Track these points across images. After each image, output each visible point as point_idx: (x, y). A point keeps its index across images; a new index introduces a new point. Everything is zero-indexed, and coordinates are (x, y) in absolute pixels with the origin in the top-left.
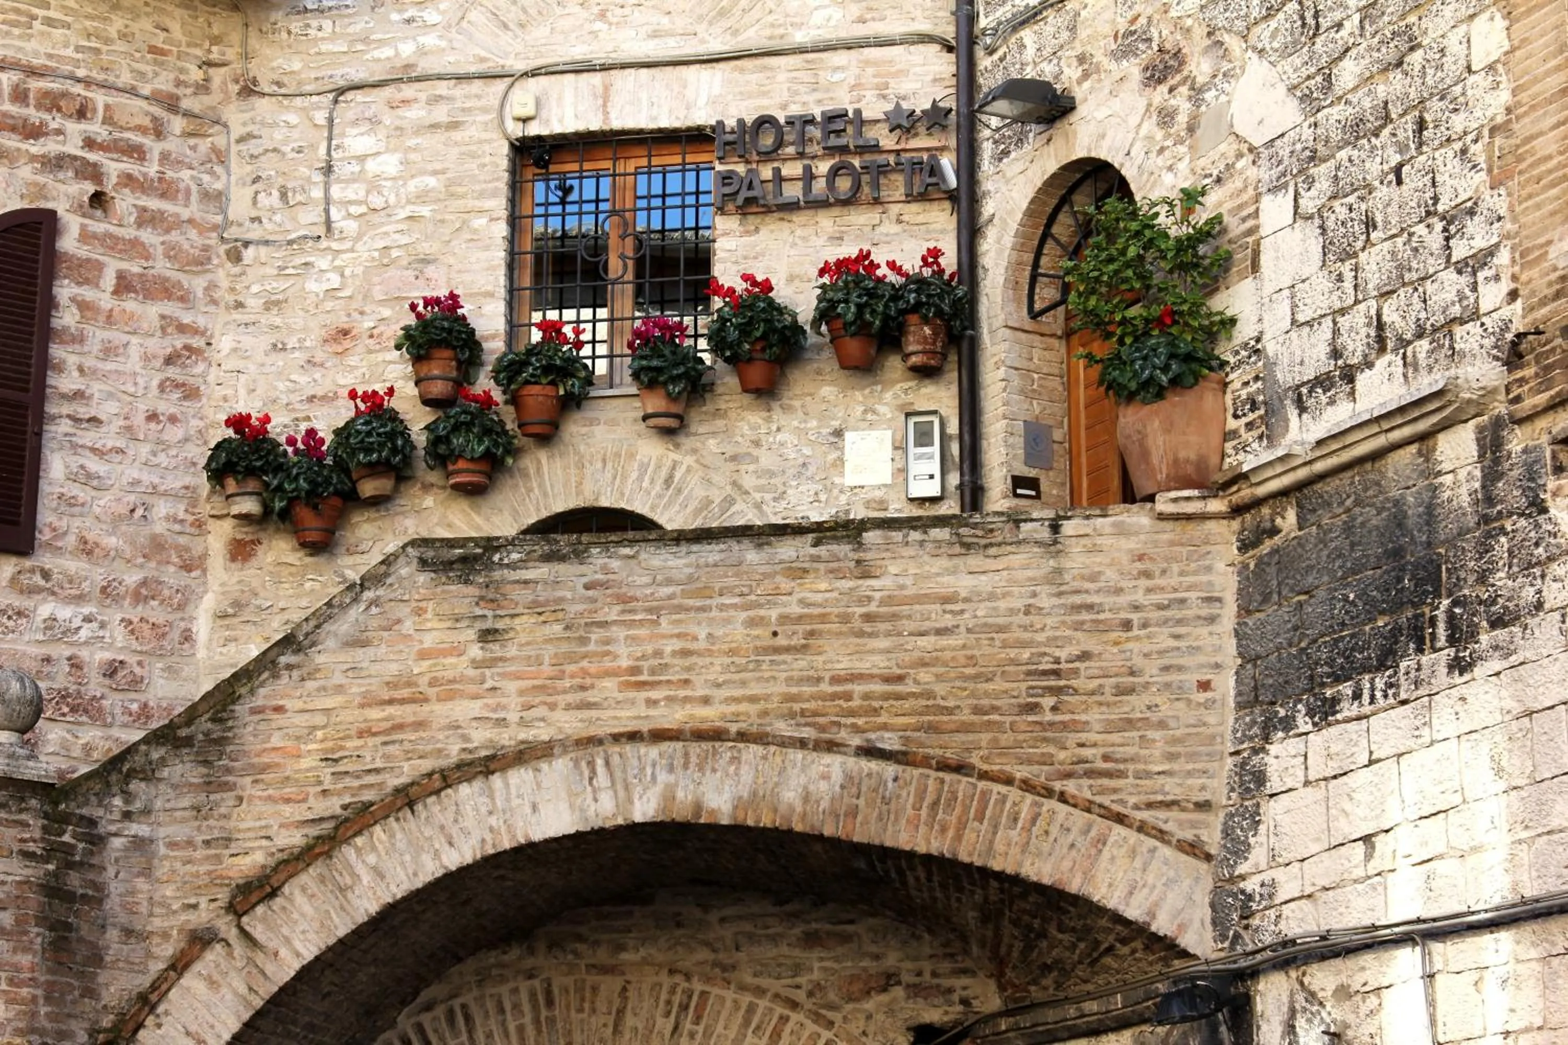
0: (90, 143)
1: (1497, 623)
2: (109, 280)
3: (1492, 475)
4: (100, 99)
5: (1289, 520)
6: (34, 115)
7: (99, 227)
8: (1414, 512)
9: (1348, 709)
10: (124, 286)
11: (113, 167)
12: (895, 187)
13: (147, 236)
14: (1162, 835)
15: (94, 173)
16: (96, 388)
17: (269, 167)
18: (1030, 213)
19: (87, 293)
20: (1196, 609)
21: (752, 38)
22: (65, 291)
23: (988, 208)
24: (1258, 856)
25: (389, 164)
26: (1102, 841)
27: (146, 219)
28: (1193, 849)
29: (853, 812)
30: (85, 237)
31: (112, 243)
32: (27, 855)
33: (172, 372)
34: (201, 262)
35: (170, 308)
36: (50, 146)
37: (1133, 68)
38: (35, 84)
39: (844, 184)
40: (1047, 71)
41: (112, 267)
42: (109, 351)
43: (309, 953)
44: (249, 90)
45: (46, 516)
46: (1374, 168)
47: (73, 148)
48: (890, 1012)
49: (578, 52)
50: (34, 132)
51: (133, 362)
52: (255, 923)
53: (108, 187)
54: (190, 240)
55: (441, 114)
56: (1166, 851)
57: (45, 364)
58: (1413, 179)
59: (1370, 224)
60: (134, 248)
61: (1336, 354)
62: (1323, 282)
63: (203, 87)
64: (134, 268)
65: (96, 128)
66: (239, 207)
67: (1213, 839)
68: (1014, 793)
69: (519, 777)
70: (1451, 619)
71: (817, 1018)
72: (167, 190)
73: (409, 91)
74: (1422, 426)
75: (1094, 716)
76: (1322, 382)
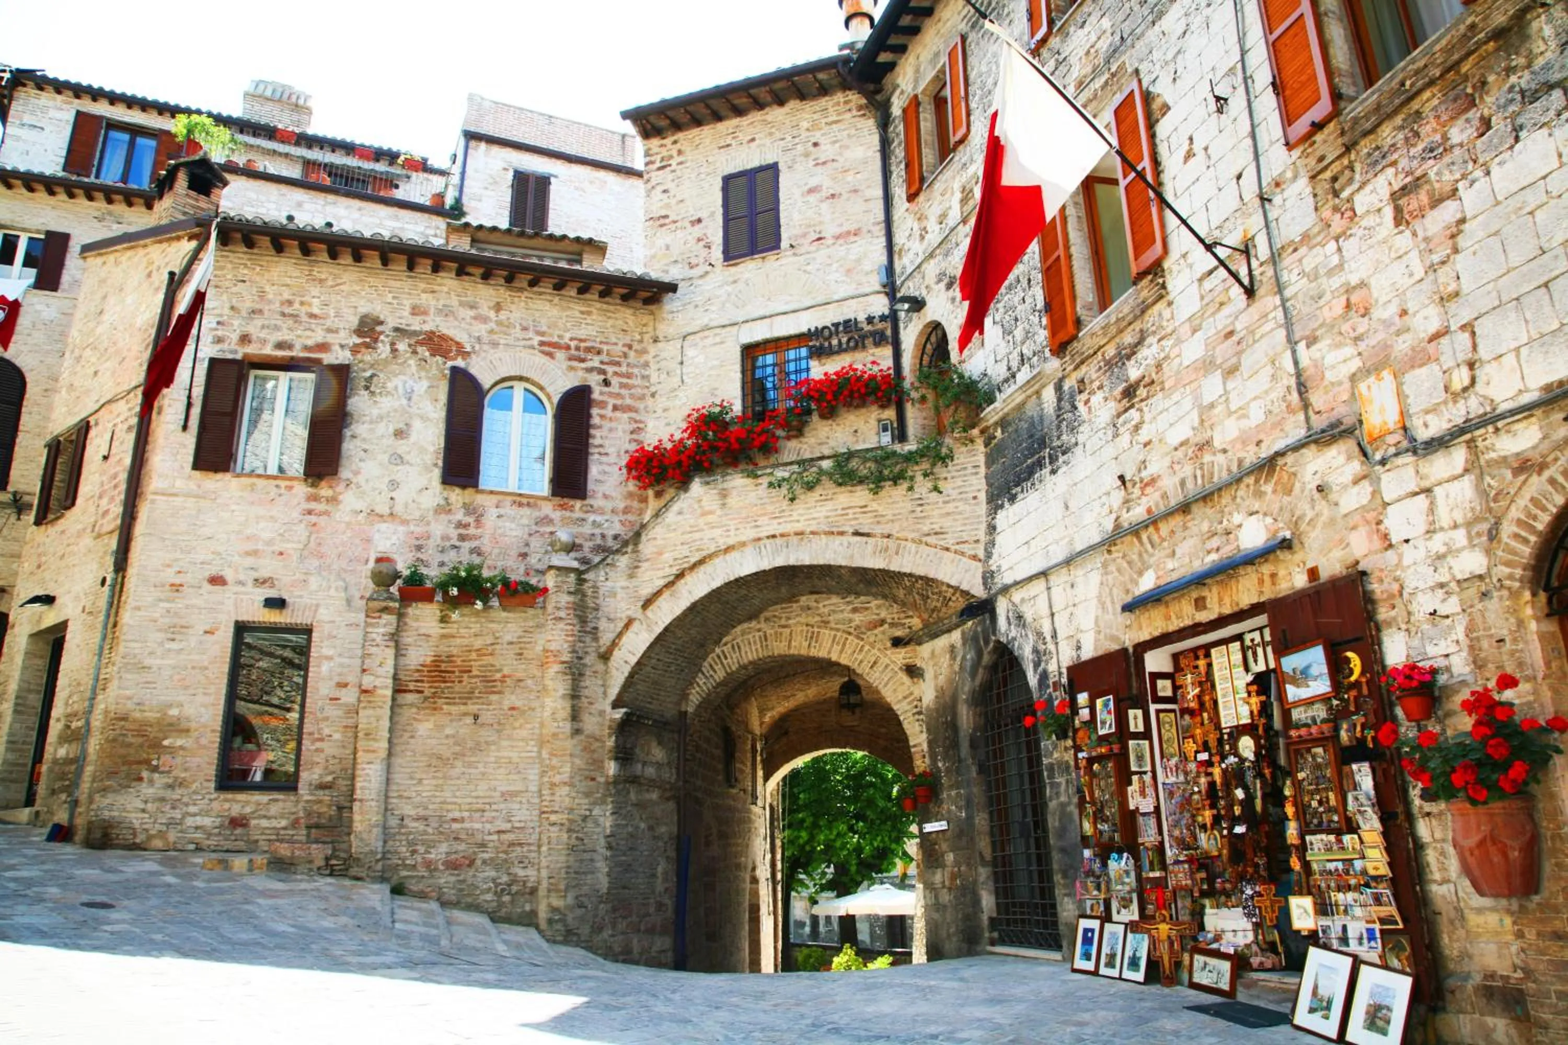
0: (602, 363)
1: (1064, 453)
2: (610, 407)
3: (1060, 400)
4: (605, 348)
5: (999, 434)
6: (582, 355)
7: (606, 389)
8: (1036, 419)
9: (1020, 496)
10: (615, 408)
11: (610, 369)
12: (869, 341)
13: (624, 392)
14: (963, 554)
15: (603, 372)
16: (607, 443)
17: (663, 364)
18: (916, 345)
19: (603, 412)
20: (970, 470)
21: (820, 299)
22: (595, 411)
23: (903, 346)
24: (995, 557)
25: (701, 359)
26: (941, 558)
27: (622, 386)
28: (974, 557)
29: (852, 557)
30: (601, 393)
31: (611, 394)
32: (570, 593)
33: (634, 436)
34: (642, 398)
35: (633, 415)
36: (589, 364)
37: (942, 285)
38: (583, 345)
39: (852, 344)
40: (917, 294)
41: (611, 402)
42: (611, 430)
43: (667, 621)
44: (656, 341)
45: (591, 486)
46: (1017, 299)
47: (596, 363)
48: (883, 633)
49: (762, 313)
50: (583, 360)
51: (620, 433)
52: (649, 612)
53: (609, 376)
54: (639, 391)
55: (718, 339)
56: (965, 560)
57: (588, 436)
58: (1029, 300)
59: (1016, 320)
60: (618, 395)
61: (1009, 369)
62: (1003, 344)
63: (641, 341)
64: (619, 402)
65: (604, 357)
66: (654, 379)
67: (981, 554)
68: (909, 544)
69: (734, 555)
70: (1050, 456)
71: (858, 637)
72: (629, 376)
73: (706, 333)
74: (1036, 387)
75: (936, 512)
76: (1006, 380)
